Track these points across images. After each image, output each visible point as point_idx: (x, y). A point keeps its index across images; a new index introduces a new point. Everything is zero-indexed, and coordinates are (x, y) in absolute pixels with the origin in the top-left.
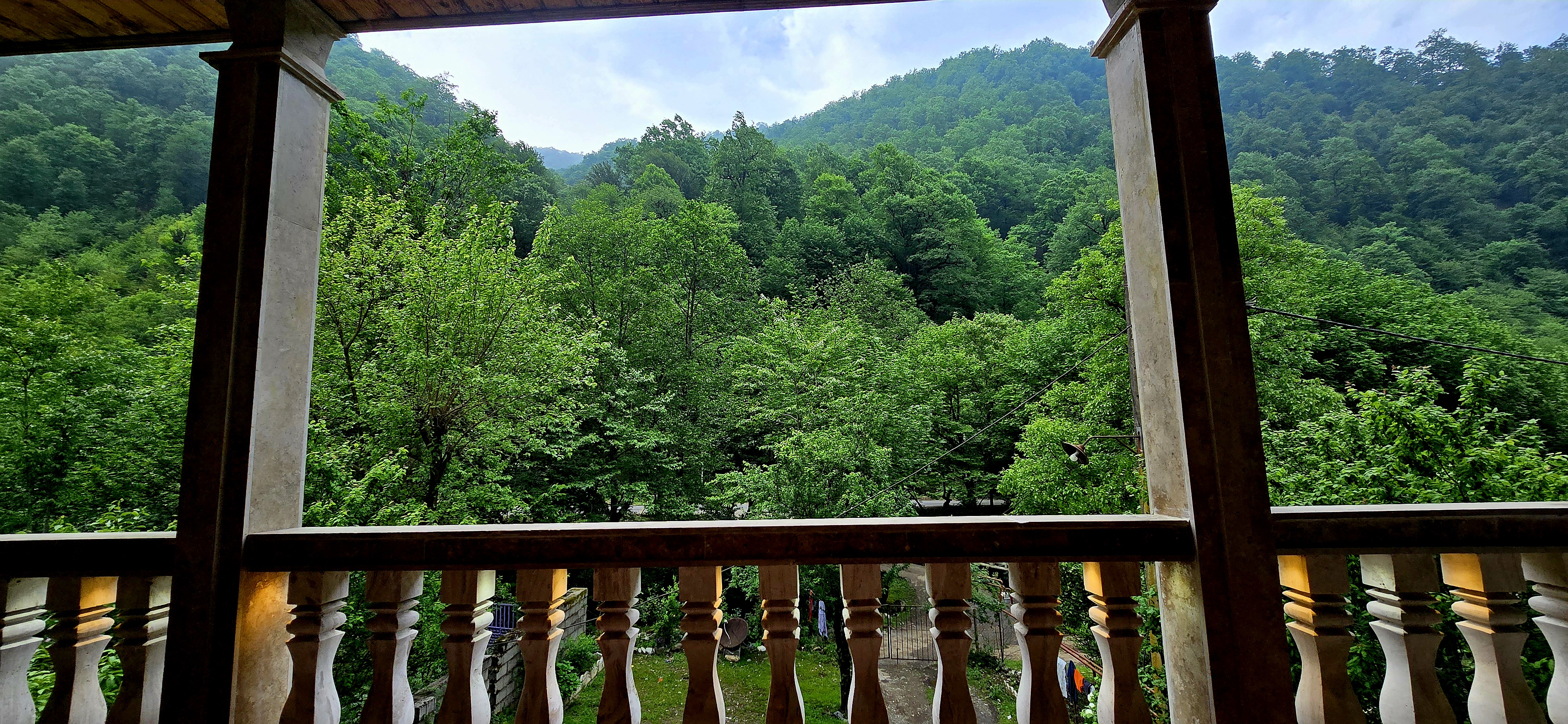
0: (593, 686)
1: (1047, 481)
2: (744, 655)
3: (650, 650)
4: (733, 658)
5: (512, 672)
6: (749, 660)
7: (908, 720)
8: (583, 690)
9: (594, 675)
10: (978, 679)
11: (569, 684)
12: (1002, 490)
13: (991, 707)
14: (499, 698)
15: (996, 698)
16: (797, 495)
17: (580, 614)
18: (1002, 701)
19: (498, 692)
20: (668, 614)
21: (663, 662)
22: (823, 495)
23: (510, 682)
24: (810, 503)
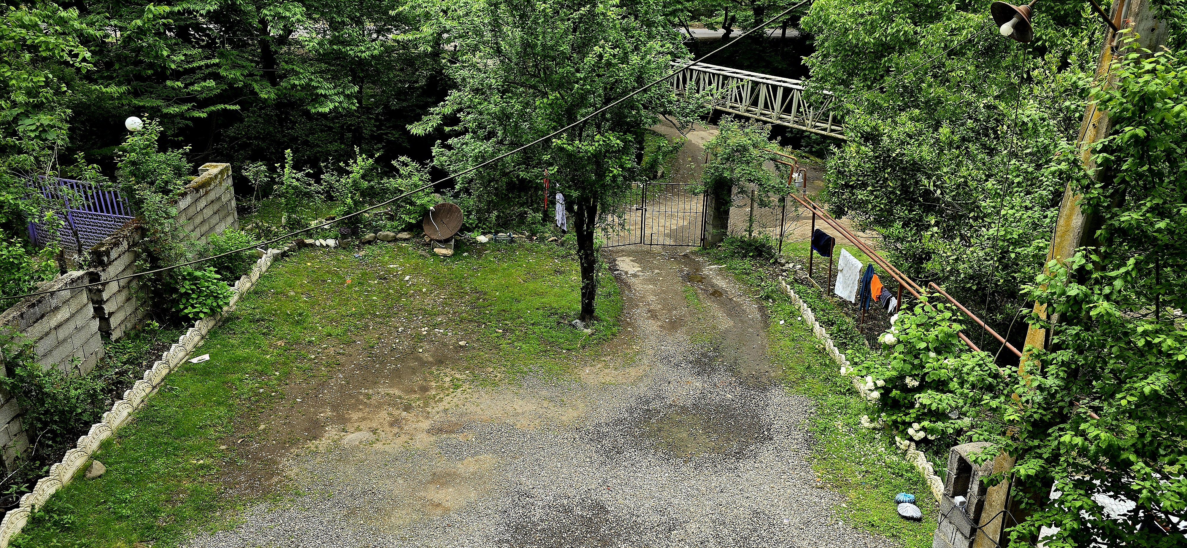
0: (256, 293)
1: (870, 14)
2: (459, 247)
3: (331, 242)
4: (444, 251)
5: (128, 286)
6: (466, 254)
7: (661, 327)
8: (242, 298)
9: (254, 279)
10: (748, 274)
11: (216, 298)
12: (807, 24)
13: (761, 309)
14: (114, 322)
15: (767, 298)
16: (526, 45)
17: (224, 199)
18: (774, 301)
19: (111, 314)
20: (352, 198)
21: (350, 258)
22: (565, 48)
23: (128, 299)
24: (545, 57)
